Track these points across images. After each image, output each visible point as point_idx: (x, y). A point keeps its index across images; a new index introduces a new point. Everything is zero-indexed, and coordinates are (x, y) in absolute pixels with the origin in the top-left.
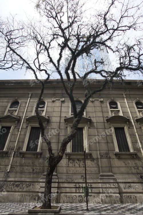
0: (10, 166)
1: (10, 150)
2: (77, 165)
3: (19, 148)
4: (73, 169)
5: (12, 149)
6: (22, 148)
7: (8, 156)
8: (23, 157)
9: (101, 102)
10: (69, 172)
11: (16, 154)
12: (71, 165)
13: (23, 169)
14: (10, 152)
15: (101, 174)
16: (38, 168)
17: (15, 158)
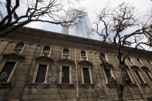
0: (78, 94)
1: (74, 83)
2: (114, 91)
3: (80, 82)
4: (112, 93)
5: (75, 82)
6: (82, 81)
7: (74, 88)
8: (84, 87)
9: (114, 56)
10: (111, 95)
11: (79, 85)
12: (111, 91)
13: (87, 95)
14: (74, 84)
15: (126, 95)
16: (95, 94)
17: (79, 88)
